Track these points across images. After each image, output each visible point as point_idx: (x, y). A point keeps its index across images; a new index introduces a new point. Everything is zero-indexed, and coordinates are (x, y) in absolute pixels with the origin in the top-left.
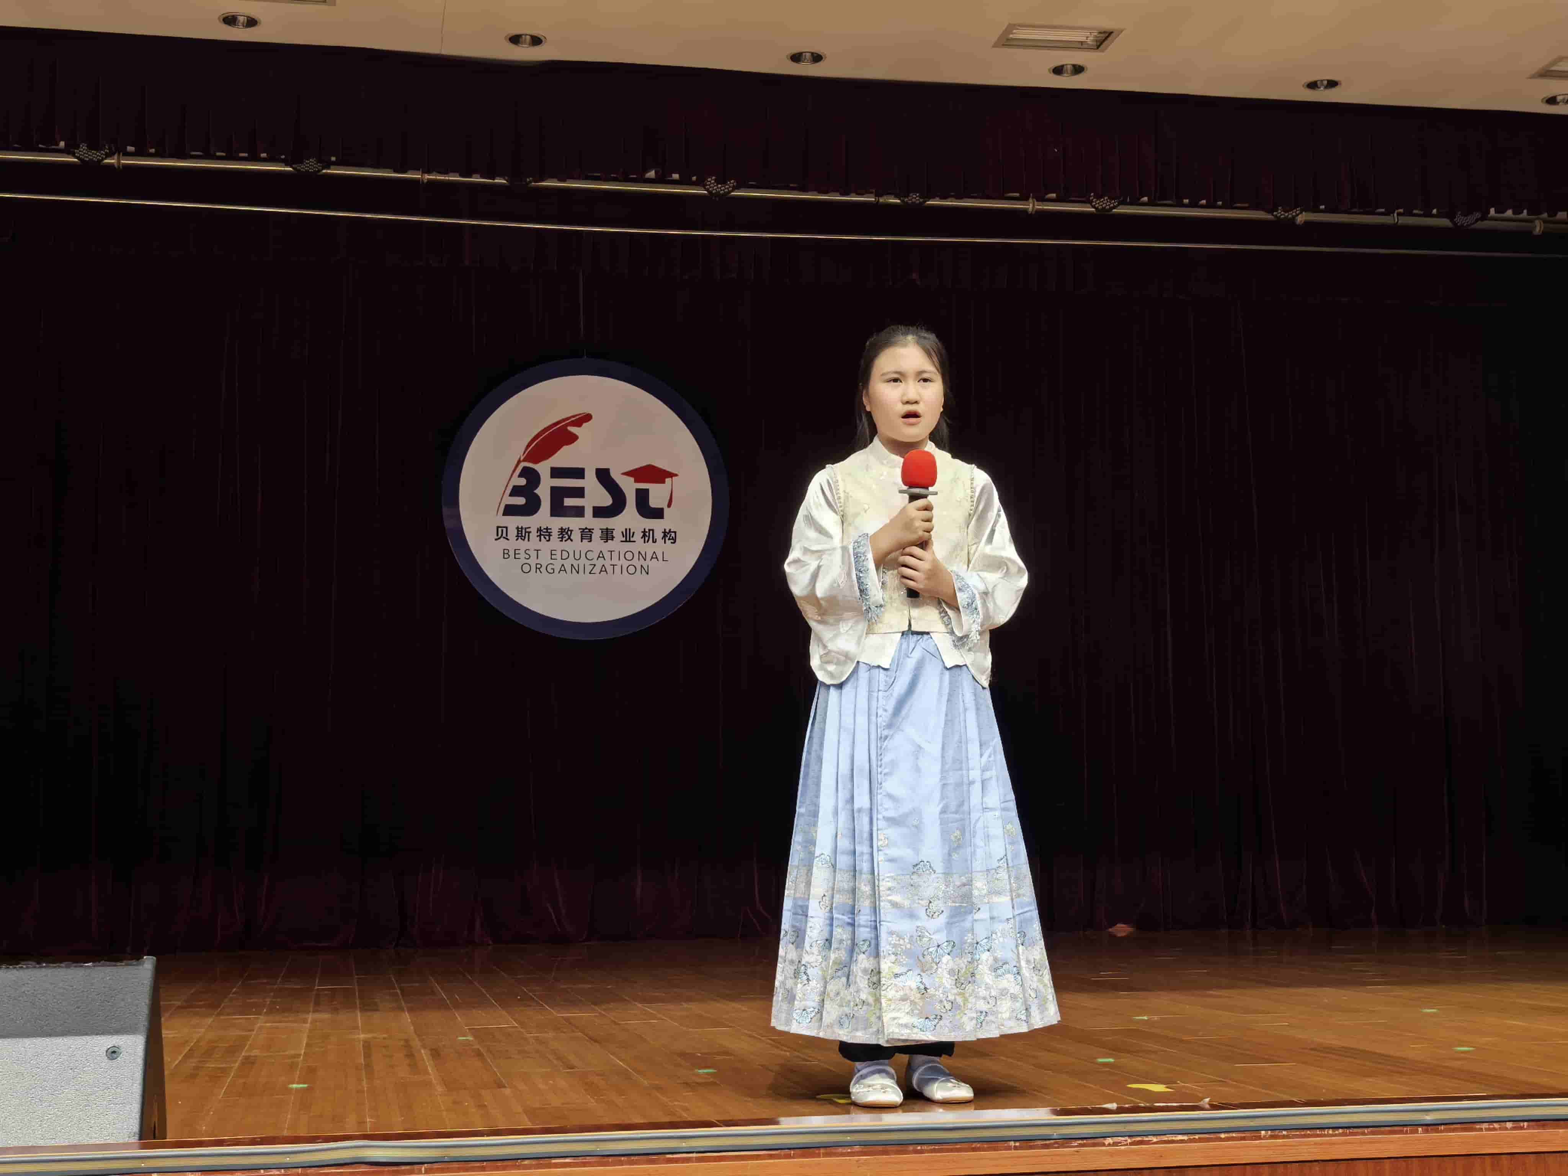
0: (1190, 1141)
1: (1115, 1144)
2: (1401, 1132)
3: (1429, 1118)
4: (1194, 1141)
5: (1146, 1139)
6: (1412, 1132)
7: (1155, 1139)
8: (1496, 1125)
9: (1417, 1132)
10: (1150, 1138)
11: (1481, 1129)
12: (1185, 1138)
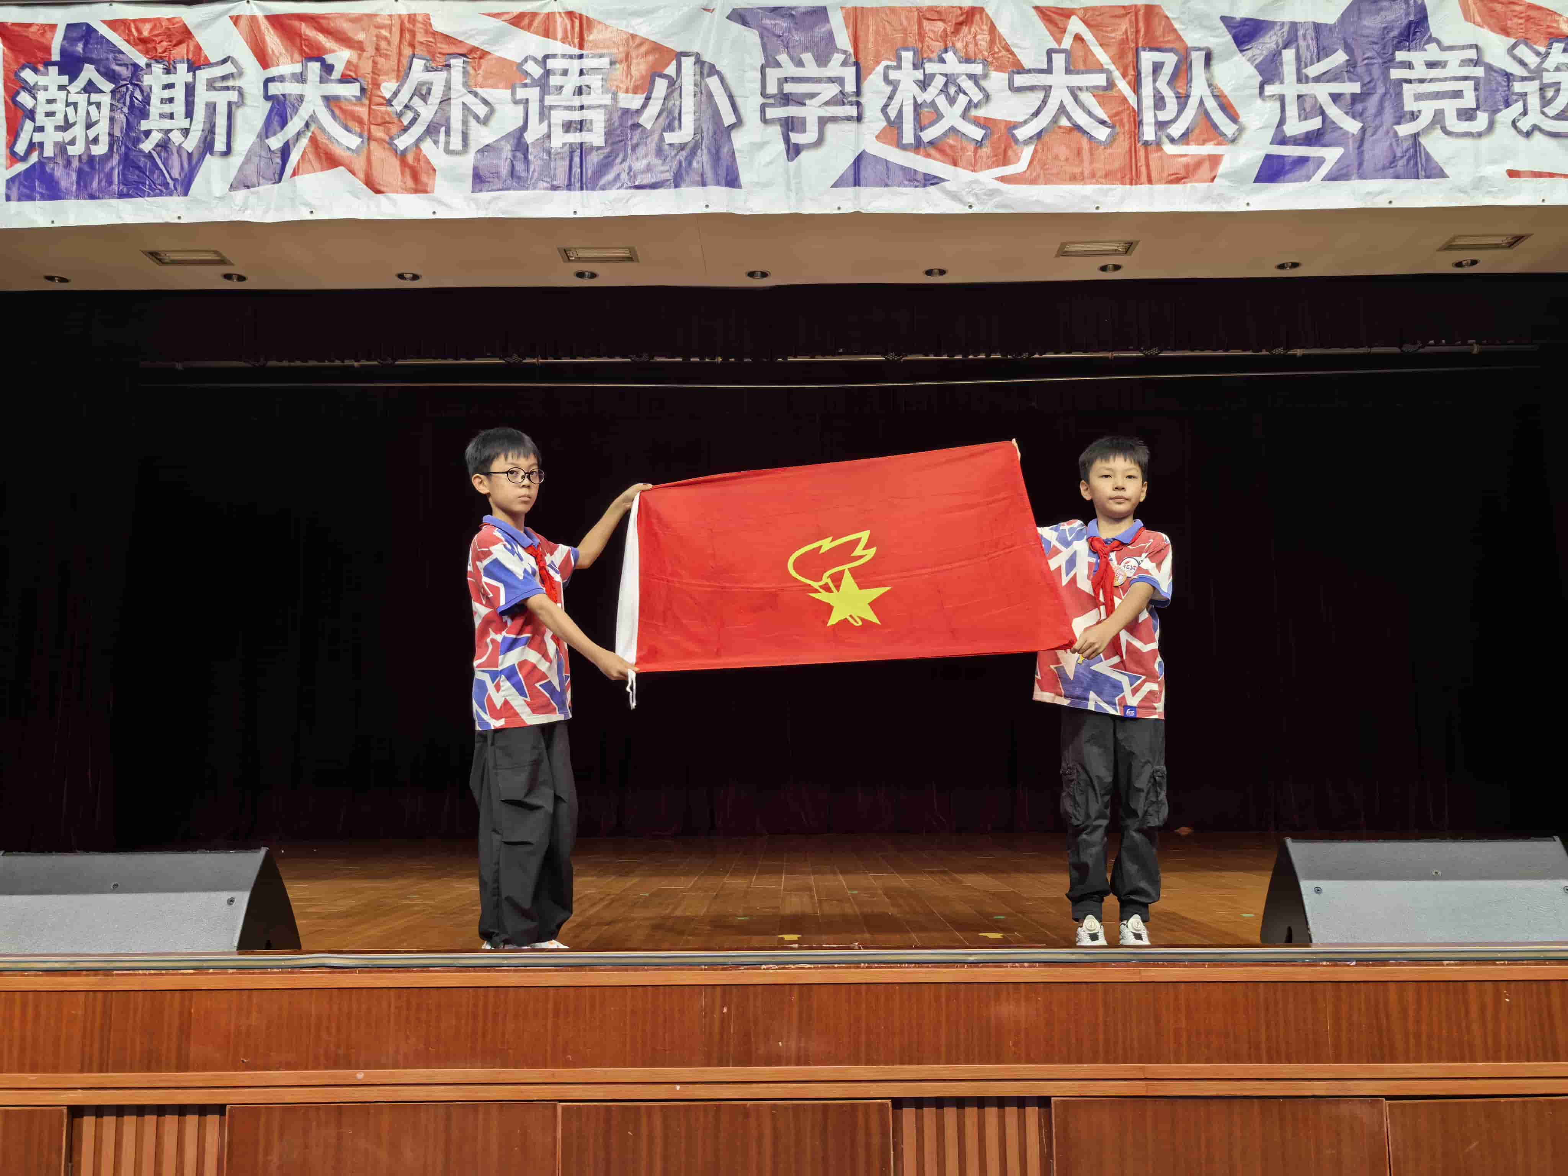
0: (814, 968)
1: (768, 969)
2: (954, 967)
3: (971, 959)
4: (818, 968)
5: (787, 966)
6: (960, 967)
7: (792, 966)
8: (1017, 965)
9: (964, 967)
10: (790, 966)
11: (1007, 967)
12: (812, 966)
